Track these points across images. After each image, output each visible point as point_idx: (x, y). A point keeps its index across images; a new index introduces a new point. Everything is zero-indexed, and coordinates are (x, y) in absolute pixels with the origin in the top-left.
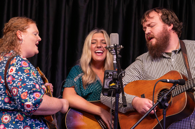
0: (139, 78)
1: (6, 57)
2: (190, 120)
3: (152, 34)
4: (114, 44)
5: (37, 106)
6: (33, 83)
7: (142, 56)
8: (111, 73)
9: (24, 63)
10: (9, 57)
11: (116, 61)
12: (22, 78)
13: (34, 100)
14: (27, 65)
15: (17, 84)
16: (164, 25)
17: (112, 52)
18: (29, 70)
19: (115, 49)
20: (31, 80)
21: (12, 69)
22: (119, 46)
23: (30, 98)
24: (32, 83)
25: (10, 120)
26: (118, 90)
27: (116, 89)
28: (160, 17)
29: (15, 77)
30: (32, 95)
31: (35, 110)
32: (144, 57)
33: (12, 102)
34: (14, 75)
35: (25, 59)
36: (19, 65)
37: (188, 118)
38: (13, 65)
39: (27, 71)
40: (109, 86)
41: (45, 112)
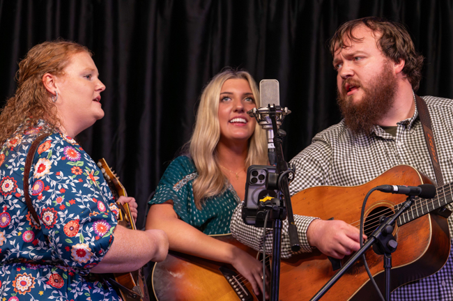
0: (320, 181)
1: (27, 137)
2: (438, 280)
3: (356, 77)
4: (269, 105)
5: (102, 254)
6: (92, 200)
7: (328, 133)
8: (262, 172)
9: (70, 151)
10: (36, 136)
11: (273, 144)
12: (66, 187)
13: (93, 239)
14: (78, 156)
15: (54, 199)
16: (385, 62)
17: (265, 123)
18: (83, 168)
19: (270, 117)
20: (86, 191)
21: (42, 165)
22: (280, 110)
23: (86, 235)
24: (88, 198)
25: (33, 287)
26: (279, 213)
27: (274, 210)
28: (377, 40)
29: (49, 184)
30: (89, 228)
31: (96, 263)
32: (332, 134)
33: (40, 242)
34: (48, 180)
35: (73, 141)
36: (58, 154)
37: (433, 277)
38: (44, 155)
39: (77, 171)
40: (259, 202)
41: (118, 266)
